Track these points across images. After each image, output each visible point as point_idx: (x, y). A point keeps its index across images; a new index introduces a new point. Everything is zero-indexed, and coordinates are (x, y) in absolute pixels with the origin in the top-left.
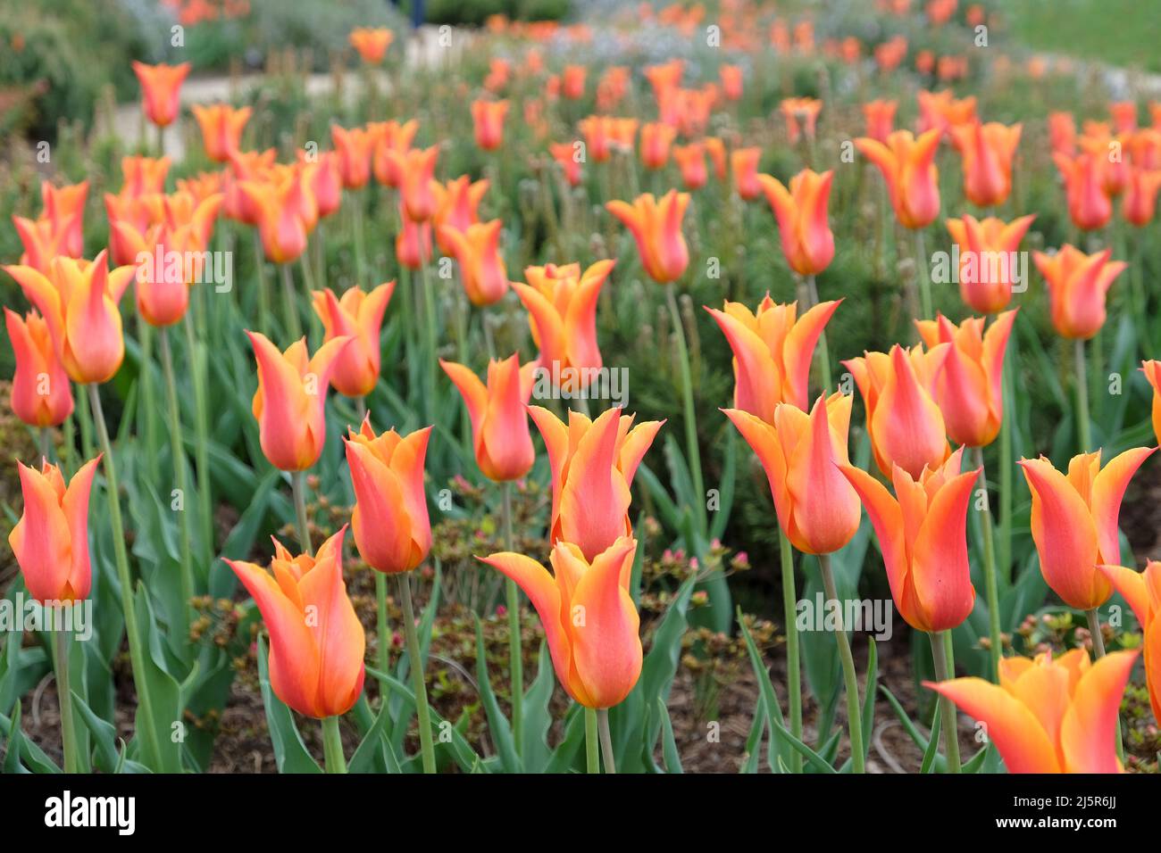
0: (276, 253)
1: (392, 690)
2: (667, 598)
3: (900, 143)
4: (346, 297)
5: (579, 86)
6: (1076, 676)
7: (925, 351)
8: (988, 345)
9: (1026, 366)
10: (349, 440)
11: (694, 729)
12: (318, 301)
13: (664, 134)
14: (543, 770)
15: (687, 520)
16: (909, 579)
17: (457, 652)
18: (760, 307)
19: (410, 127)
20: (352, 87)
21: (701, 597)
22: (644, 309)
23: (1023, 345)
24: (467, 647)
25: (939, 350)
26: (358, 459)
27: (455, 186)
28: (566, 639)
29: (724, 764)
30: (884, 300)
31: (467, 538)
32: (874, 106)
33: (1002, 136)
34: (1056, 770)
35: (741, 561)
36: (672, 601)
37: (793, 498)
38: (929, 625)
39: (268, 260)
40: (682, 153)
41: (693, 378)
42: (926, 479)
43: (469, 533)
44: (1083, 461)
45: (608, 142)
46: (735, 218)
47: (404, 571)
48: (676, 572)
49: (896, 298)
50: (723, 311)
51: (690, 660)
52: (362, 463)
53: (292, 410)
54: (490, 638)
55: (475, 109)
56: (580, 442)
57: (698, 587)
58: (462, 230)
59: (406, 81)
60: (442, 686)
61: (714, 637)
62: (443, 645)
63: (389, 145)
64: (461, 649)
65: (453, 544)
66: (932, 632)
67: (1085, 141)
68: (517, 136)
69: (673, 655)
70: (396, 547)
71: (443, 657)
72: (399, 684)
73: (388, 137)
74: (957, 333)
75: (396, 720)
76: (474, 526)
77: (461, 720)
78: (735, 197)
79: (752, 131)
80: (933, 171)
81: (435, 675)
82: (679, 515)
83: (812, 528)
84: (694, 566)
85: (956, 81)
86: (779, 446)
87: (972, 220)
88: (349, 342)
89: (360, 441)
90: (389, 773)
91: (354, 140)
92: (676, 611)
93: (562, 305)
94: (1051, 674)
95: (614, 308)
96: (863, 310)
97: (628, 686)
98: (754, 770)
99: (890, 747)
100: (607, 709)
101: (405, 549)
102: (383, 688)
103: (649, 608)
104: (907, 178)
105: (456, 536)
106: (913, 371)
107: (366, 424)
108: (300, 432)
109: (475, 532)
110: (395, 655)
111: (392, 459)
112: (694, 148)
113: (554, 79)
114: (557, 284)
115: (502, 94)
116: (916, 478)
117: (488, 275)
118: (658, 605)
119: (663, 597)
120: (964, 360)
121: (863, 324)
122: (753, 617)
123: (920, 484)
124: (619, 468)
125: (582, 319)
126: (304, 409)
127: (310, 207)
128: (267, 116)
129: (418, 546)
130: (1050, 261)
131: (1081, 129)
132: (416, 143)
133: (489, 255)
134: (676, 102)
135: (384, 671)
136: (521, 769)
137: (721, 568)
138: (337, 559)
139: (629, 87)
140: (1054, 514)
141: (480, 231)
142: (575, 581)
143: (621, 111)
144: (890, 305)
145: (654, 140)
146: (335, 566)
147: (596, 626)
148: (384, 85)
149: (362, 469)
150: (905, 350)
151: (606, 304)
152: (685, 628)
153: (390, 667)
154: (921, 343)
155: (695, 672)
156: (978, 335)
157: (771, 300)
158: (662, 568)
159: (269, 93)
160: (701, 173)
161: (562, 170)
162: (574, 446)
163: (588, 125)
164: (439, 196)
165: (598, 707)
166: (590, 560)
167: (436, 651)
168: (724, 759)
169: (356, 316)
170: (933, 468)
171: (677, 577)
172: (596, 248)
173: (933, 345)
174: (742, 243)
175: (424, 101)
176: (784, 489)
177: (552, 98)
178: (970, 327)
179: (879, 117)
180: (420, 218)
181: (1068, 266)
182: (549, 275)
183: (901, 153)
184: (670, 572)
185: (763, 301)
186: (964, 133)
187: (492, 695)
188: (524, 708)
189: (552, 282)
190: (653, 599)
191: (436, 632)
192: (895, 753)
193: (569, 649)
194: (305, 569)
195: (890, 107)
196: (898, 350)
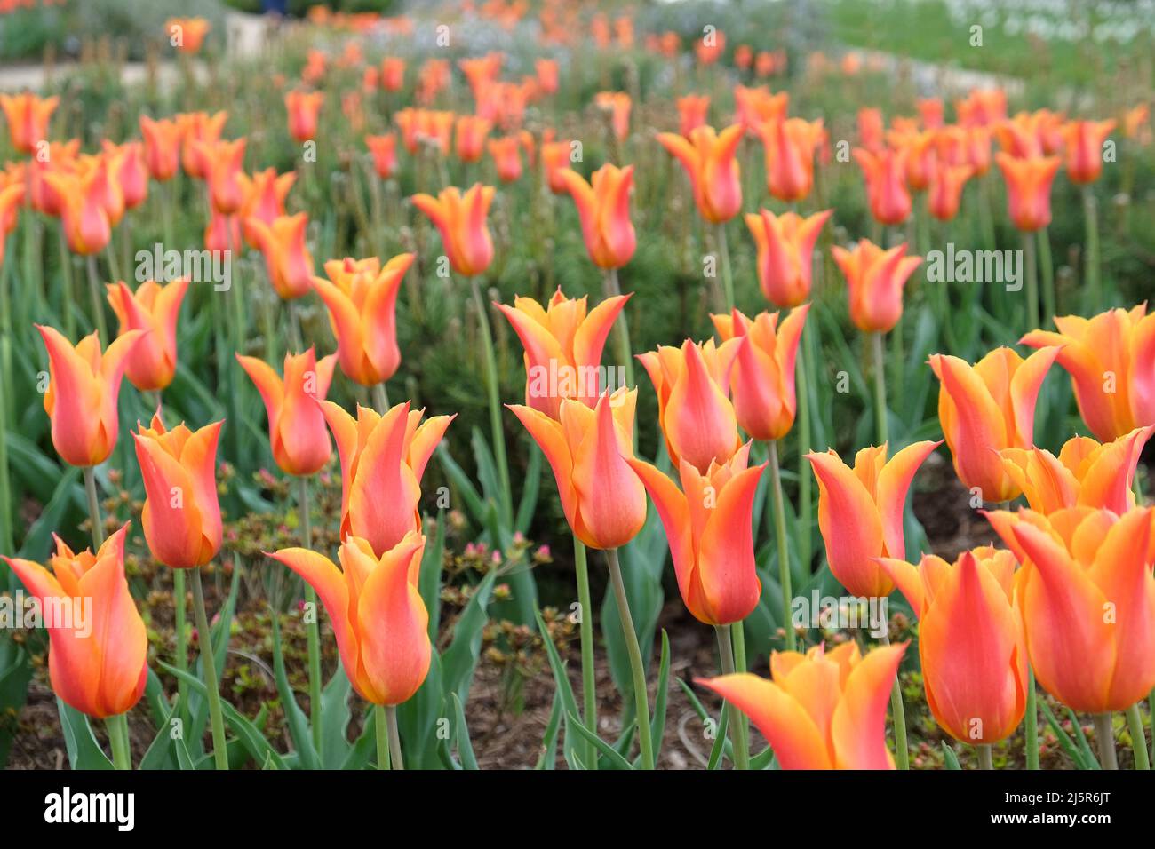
0: (80, 245)
1: (191, 687)
2: (469, 592)
3: (703, 139)
4: (141, 290)
5: (398, 78)
6: (847, 669)
7: (717, 345)
8: (782, 340)
9: (828, 359)
10: (138, 434)
11: (500, 721)
12: (113, 294)
13: (480, 127)
14: (341, 766)
15: (492, 514)
16: (695, 573)
17: (259, 647)
18: (551, 302)
19: (219, 118)
20: (168, 76)
21: (503, 590)
22: (452, 302)
23: (825, 339)
24: (269, 641)
25: (732, 344)
26: (148, 453)
27: (261, 178)
28: (353, 635)
29: (530, 755)
30: (691, 293)
31: (271, 532)
32: (688, 100)
33: (806, 132)
34: (828, 767)
35: (543, 554)
36: (473, 595)
37: (579, 493)
38: (715, 618)
39: (73, 251)
40: (497, 146)
41: (499, 371)
42: (713, 474)
43: (272, 526)
44: (869, 455)
45: (422, 135)
46: (546, 212)
47: (196, 566)
48: (479, 565)
49: (702, 291)
50: (513, 306)
51: (493, 652)
52: (151, 458)
53: (84, 404)
54: (292, 633)
55: (289, 100)
56: (370, 437)
57: (499, 581)
58: (269, 222)
59: (224, 72)
60: (243, 682)
61: (517, 630)
62: (246, 640)
63: (198, 136)
64: (263, 644)
65: (257, 538)
66: (718, 625)
67: (894, 137)
68: (334, 128)
69: (474, 648)
70: (186, 543)
71: (244, 652)
72: (197, 681)
73: (197, 128)
74: (752, 327)
75: (195, 715)
76: (278, 520)
77: (260, 716)
78: (545, 191)
79: (567, 125)
80: (735, 166)
81: (236, 670)
82: (484, 508)
83: (598, 521)
84: (497, 559)
85: (771, 77)
86: (565, 442)
87: (770, 215)
88: (143, 337)
89: (150, 436)
90: (182, 769)
91: (163, 131)
92: (477, 605)
93: (359, 299)
94: (821, 668)
95: (423, 301)
96: (670, 304)
97: (417, 682)
98: (551, 767)
99: (694, 737)
100: (394, 706)
101: (196, 544)
102: (182, 686)
103: (452, 601)
104: (709, 174)
105: (260, 530)
106: (705, 366)
107: (156, 418)
108: (92, 427)
109: (280, 526)
110: (194, 651)
111: (183, 455)
112: (508, 141)
113: (371, 72)
114: (354, 278)
115: (319, 85)
116: (704, 473)
117: (294, 267)
118: (461, 599)
119: (465, 590)
120: (758, 353)
121: (669, 317)
122: (555, 610)
123: (707, 479)
124: (408, 463)
125: (381, 313)
126: (97, 404)
127: (116, 198)
128: (77, 105)
129: (209, 543)
130: (849, 255)
131: (889, 124)
132: (226, 134)
133: (296, 248)
134: (492, 94)
135: (182, 668)
136: (319, 764)
137: (525, 561)
138: (118, 557)
139: (447, 79)
140: (841, 508)
141: (286, 224)
142: (363, 577)
143: (440, 104)
144: (697, 298)
145: (468, 133)
146: (116, 565)
147: (383, 623)
148: (201, 74)
149: (152, 463)
150: (697, 344)
151: (414, 295)
152: (485, 622)
153: (190, 663)
154: (713, 338)
155: (499, 664)
156: (772, 329)
157: (562, 295)
158: (464, 561)
159: (80, 82)
160: (515, 165)
161: (371, 163)
162: (363, 443)
163: (404, 117)
164: (245, 187)
165: (386, 703)
166: (379, 555)
167: (238, 647)
168: (530, 750)
169: (152, 309)
170: (720, 463)
171: (480, 570)
172: (405, 240)
173: (727, 338)
174: (553, 237)
175: (240, 92)
176: (570, 484)
177: (369, 89)
178: (764, 322)
179: (692, 112)
180: (228, 210)
181: (866, 260)
182: (348, 269)
183: (704, 148)
184: (473, 565)
185: (555, 296)
186: (767, 129)
187: (290, 690)
188: (323, 702)
189: (349, 276)
190: (455, 592)
191: (235, 626)
192: (699, 743)
193: (357, 647)
194: (86, 568)
195: (704, 102)
196: (689, 345)
